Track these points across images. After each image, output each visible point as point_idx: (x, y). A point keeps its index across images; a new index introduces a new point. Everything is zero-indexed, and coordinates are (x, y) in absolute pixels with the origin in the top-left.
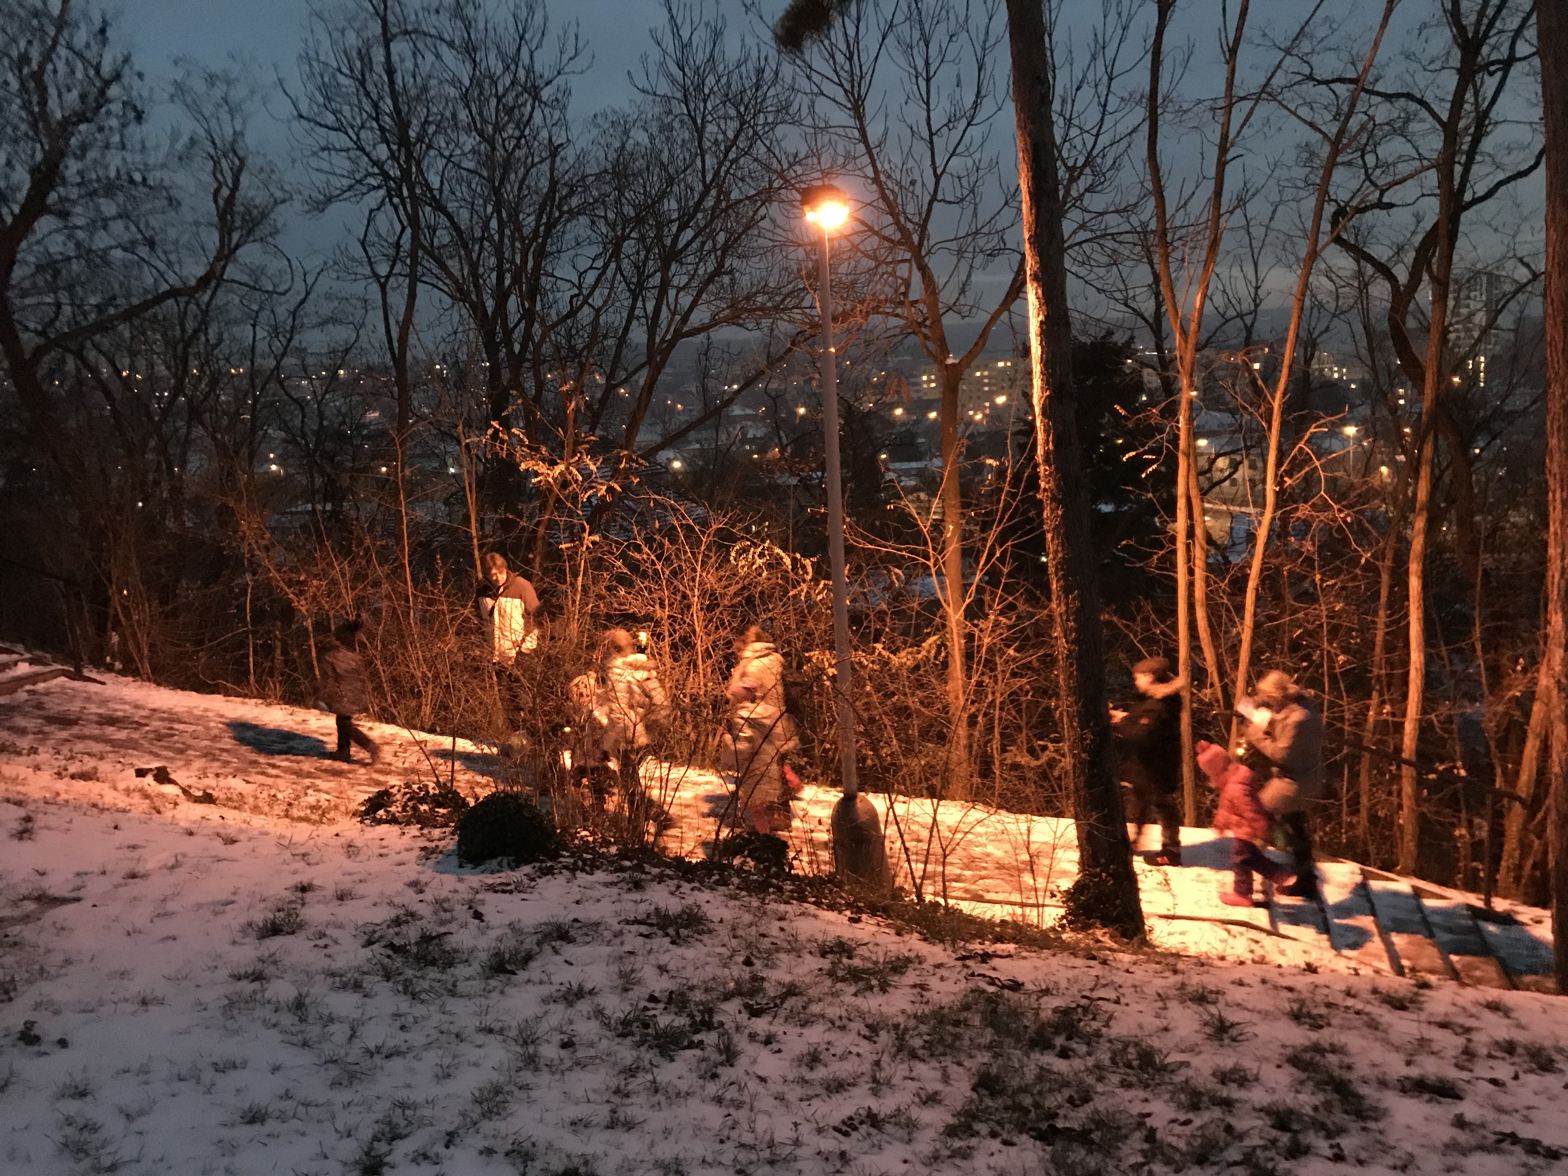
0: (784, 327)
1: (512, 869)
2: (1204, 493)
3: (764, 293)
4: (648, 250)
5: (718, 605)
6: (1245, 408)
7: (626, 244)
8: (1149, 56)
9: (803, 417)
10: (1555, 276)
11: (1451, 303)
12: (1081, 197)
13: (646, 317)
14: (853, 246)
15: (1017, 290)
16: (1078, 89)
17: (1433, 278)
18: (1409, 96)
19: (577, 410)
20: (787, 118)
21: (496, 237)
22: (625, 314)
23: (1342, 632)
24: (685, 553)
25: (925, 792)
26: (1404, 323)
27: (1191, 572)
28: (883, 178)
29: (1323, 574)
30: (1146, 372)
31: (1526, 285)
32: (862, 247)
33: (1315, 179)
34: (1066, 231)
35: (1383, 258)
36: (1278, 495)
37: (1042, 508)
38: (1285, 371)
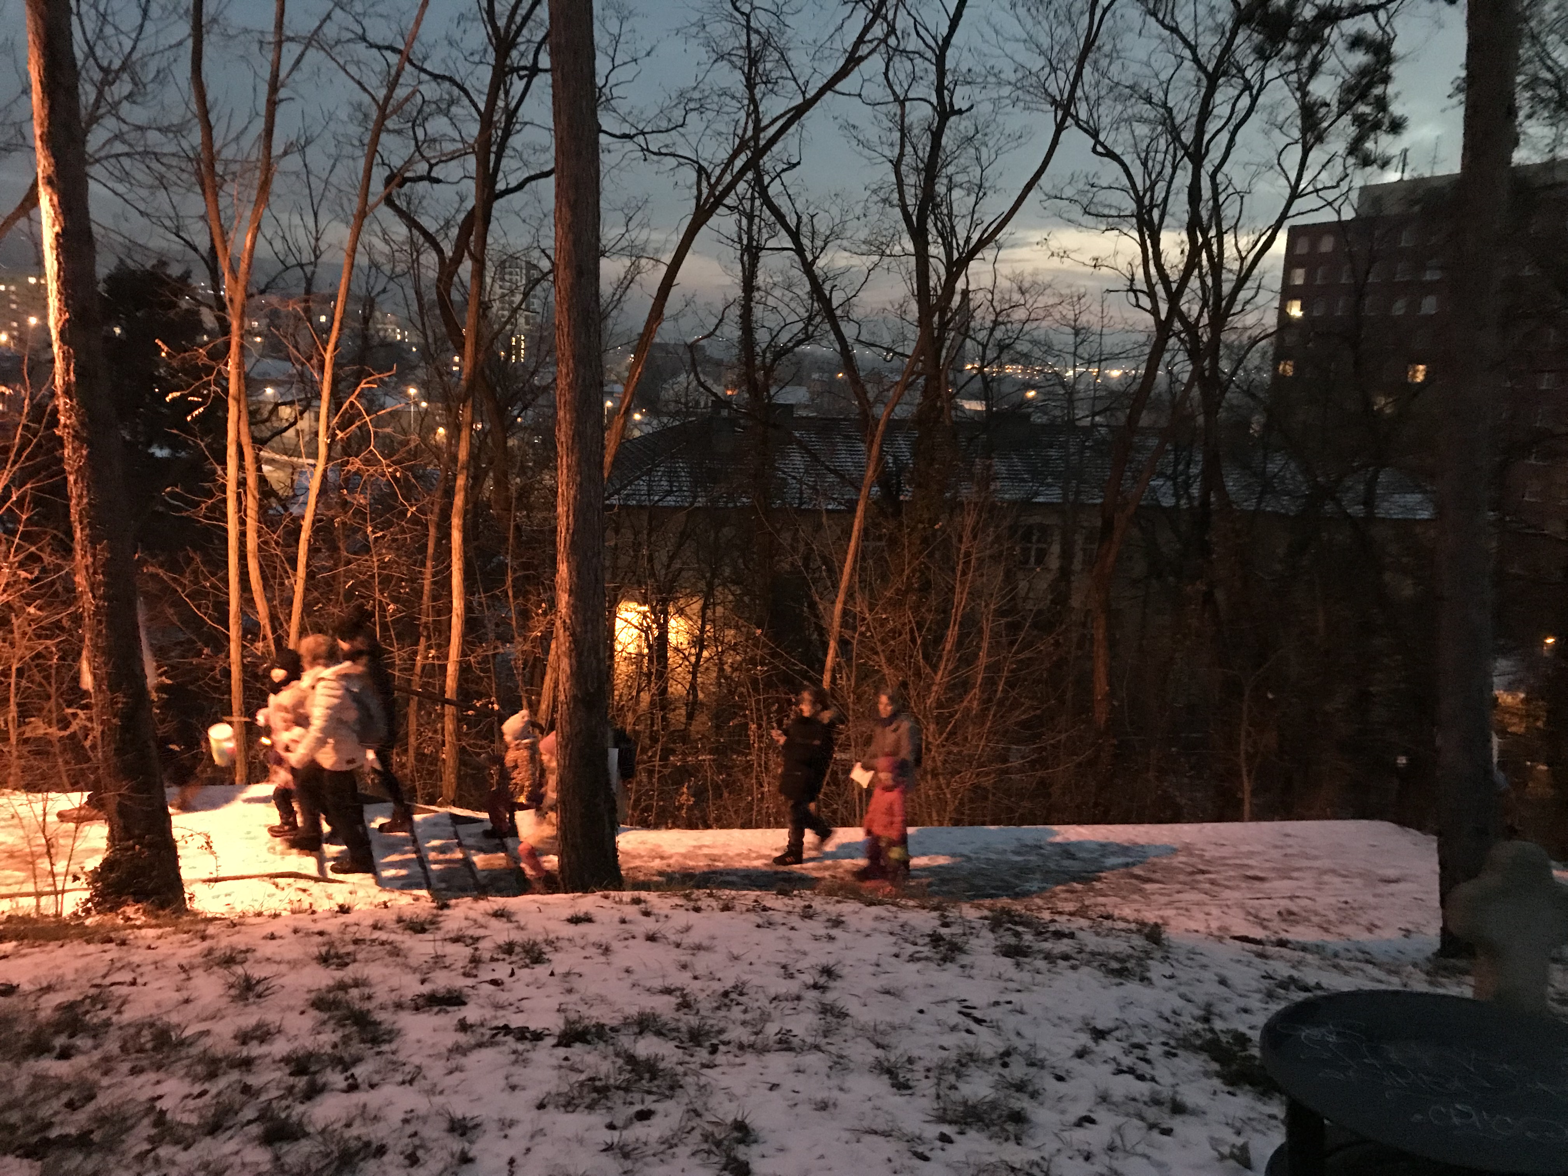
2: (259, 442)
6: (299, 358)
10: (561, 267)
12: (117, 104)
15: (31, 200)
17: (472, 256)
18: (451, 80)
23: (392, 582)
26: (449, 292)
27: (242, 522)
29: (375, 527)
30: (204, 311)
31: (547, 274)
33: (366, 140)
34: (96, 139)
35: (432, 230)
36: (330, 447)
37: (63, 447)
38: (336, 325)
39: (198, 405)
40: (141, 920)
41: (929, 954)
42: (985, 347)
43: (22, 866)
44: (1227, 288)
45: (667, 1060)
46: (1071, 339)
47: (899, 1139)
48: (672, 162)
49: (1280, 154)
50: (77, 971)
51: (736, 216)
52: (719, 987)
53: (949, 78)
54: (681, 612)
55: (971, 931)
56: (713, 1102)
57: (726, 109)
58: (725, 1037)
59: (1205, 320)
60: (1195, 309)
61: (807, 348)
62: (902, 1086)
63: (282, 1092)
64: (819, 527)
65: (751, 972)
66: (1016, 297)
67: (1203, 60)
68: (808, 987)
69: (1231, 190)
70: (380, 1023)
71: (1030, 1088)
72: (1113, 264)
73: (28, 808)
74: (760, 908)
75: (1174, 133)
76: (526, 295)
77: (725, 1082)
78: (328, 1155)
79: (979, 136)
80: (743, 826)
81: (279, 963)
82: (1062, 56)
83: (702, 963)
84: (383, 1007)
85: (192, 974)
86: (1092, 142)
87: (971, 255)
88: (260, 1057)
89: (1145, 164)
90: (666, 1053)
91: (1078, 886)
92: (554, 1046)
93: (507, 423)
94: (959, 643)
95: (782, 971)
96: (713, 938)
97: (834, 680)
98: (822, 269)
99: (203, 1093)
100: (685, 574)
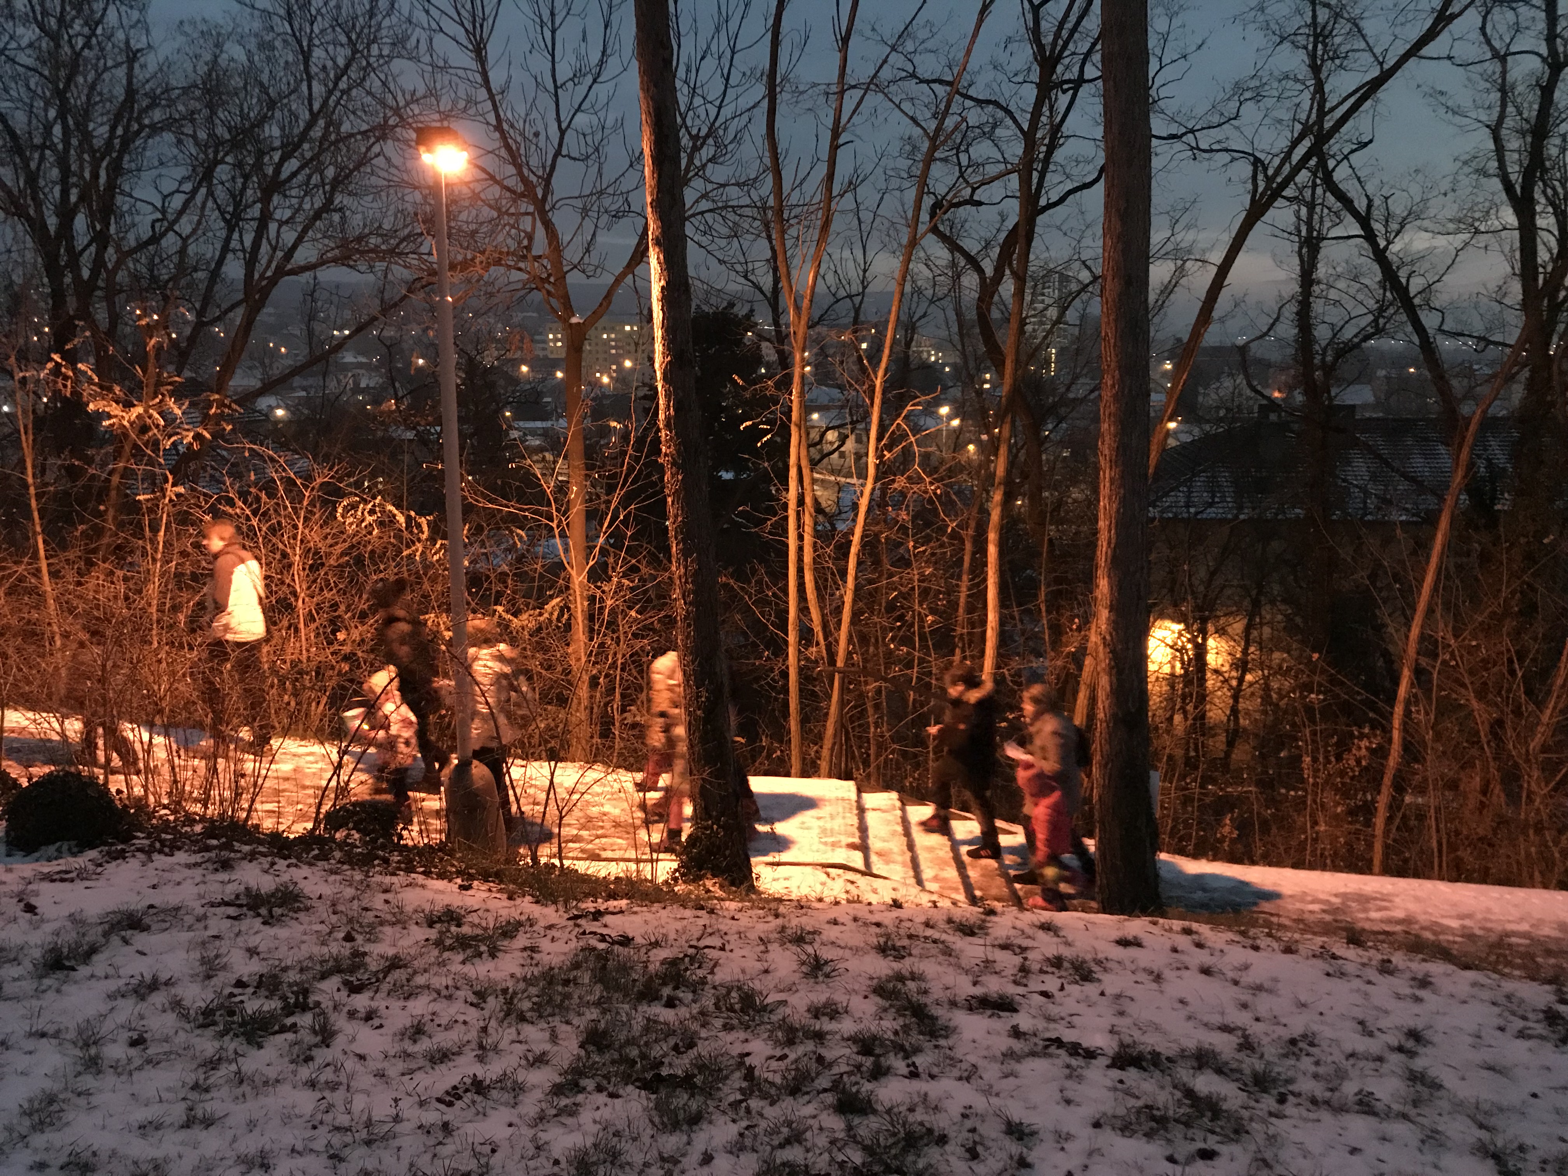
0: (400, 272)
1: (74, 855)
2: (814, 464)
3: (378, 235)
4: (246, 177)
5: (323, 564)
6: (851, 385)
7: (219, 168)
8: (769, 34)
9: (420, 369)
10: (1109, 278)
11: (1028, 298)
12: (704, 166)
13: (244, 250)
14: (473, 191)
15: (640, 255)
16: (703, 58)
17: (1013, 272)
18: (996, 104)
19: (159, 348)
20: (404, 53)
21: (60, 147)
22: (218, 246)
23: (932, 594)
24: (286, 508)
25: (544, 754)
26: (989, 310)
27: (801, 537)
28: (505, 127)
29: (916, 542)
30: (765, 345)
31: (1087, 285)
32: (483, 196)
33: (916, 172)
34: (688, 199)
35: (973, 252)
36: (878, 467)
37: (663, 473)
38: (887, 351)
39: (766, 432)
41: (1544, 1033)
43: (625, 835)
45: (1231, 1101)
48: (1226, 157)
50: (677, 931)
51: (1295, 207)
52: (1286, 1034)
54: (1221, 632)
56: (1284, 1155)
57: (1286, 94)
58: (1291, 1088)
61: (1376, 342)
63: (849, 1069)
64: (1390, 540)
65: (1322, 1023)
68: (1392, 1049)
70: (937, 1018)
74: (1328, 955)
76: (1063, 310)
77: (1297, 1135)
78: (894, 1134)
80: (1296, 866)
81: (842, 947)
83: (1264, 1004)
84: (938, 1003)
85: (770, 947)
88: (829, 1032)
90: (1228, 1093)
92: (1108, 1067)
95: (1360, 1027)
96: (1276, 980)
97: (1407, 713)
98: (1396, 255)
99: (784, 1057)
100: (1228, 592)
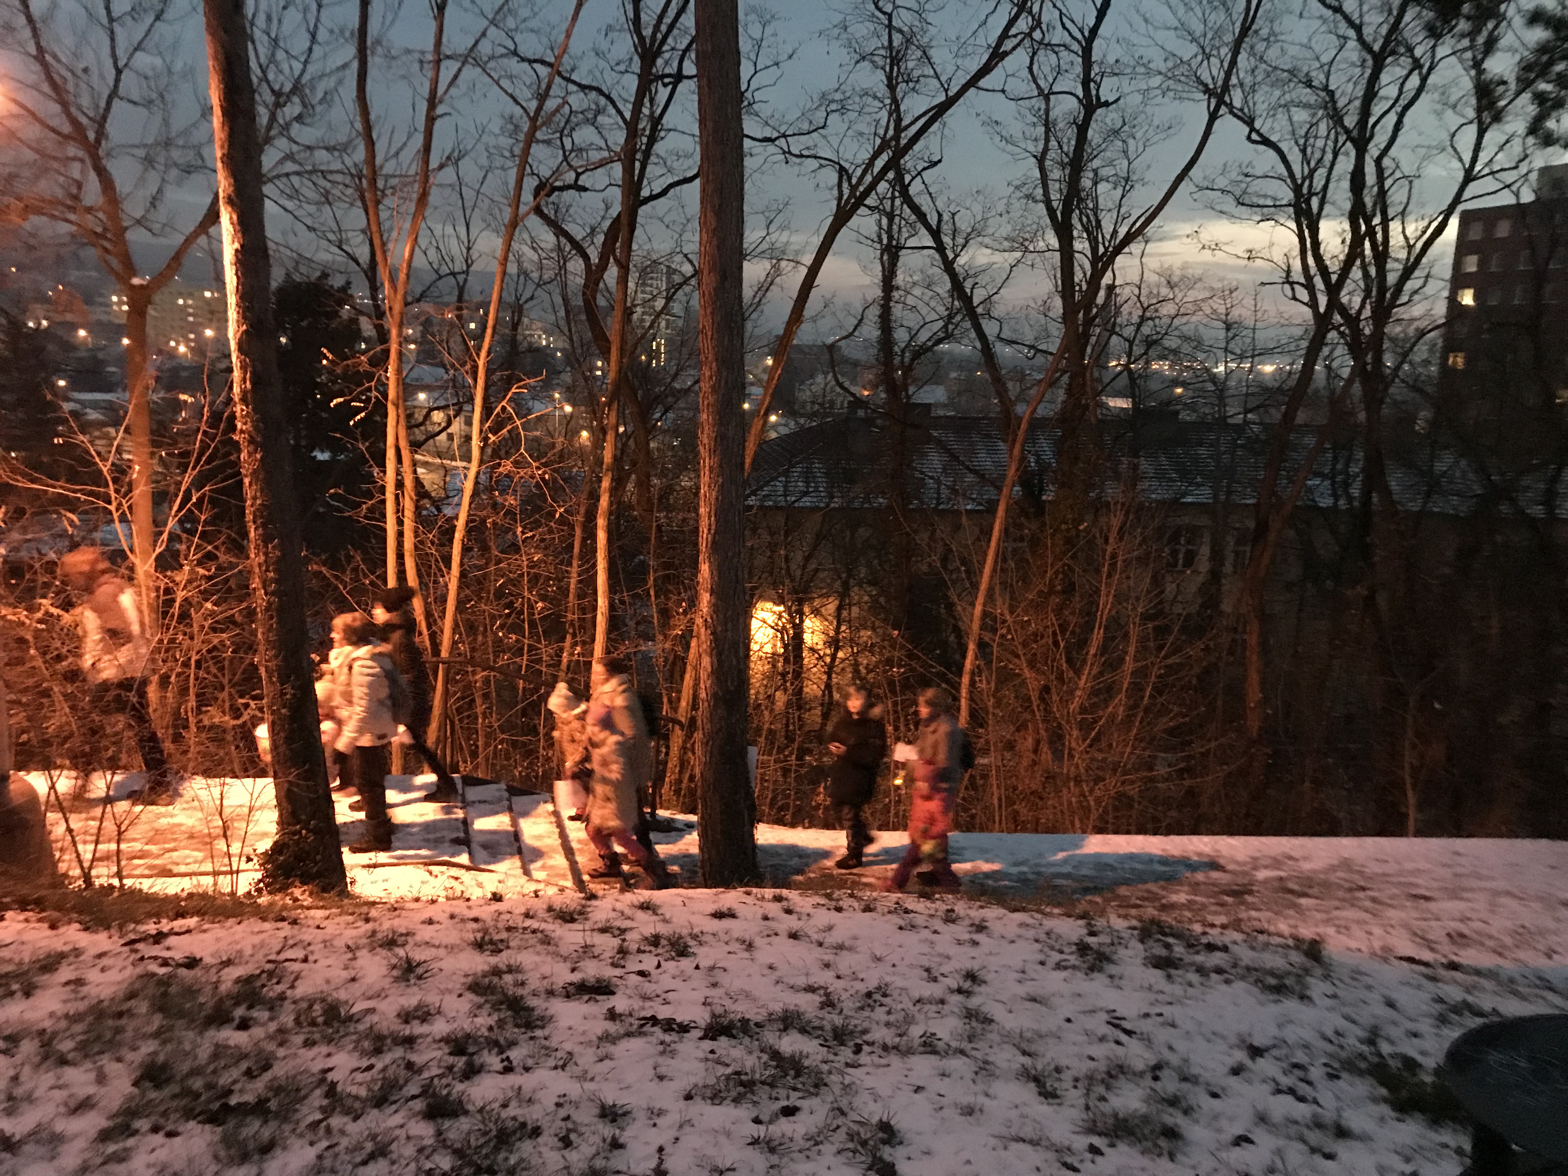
2: (416, 446)
6: (454, 365)
10: (706, 272)
11: (631, 287)
12: (288, 125)
15: (213, 216)
17: (615, 259)
18: (598, 90)
23: (540, 581)
26: (595, 299)
27: (400, 522)
28: (49, 59)
29: (524, 528)
30: (362, 319)
31: (689, 278)
32: (21, 135)
33: (517, 151)
34: (269, 159)
35: (578, 238)
36: (482, 450)
37: (239, 451)
38: (489, 331)
39: (359, 410)
40: (308, 901)
41: (1077, 963)
42: (1131, 343)
43: (200, 846)
44: (1392, 278)
45: (812, 1057)
46: (1222, 334)
47: (1047, 1148)
48: (813, 164)
49: (1453, 135)
50: (254, 947)
51: (877, 216)
52: (862, 988)
53: (1096, 69)
54: (816, 612)
55: (1118, 941)
56: (858, 1102)
57: (867, 110)
58: (866, 1037)
59: (1367, 312)
60: (1357, 301)
61: (944, 347)
62: (1049, 1095)
63: (440, 1071)
64: (957, 527)
65: (894, 974)
66: (1165, 291)
67: (1369, 39)
68: (952, 991)
69: (1398, 175)
70: (533, 1009)
71: (1184, 1104)
72: (1268, 256)
73: (207, 792)
74: (901, 910)
75: (1336, 117)
76: (669, 299)
77: (869, 1082)
78: (485, 1133)
79: (1126, 128)
81: (438, 947)
82: (1217, 43)
83: (845, 962)
84: (535, 994)
85: (359, 954)
86: (1247, 130)
87: (1118, 250)
88: (420, 1036)
89: (1303, 151)
90: (810, 1050)
91: (1229, 900)
92: (700, 1039)
93: (649, 426)
94: (1104, 649)
95: (925, 974)
96: (855, 938)
97: (972, 683)
98: (963, 267)
99: (370, 1067)
100: (821, 575)
